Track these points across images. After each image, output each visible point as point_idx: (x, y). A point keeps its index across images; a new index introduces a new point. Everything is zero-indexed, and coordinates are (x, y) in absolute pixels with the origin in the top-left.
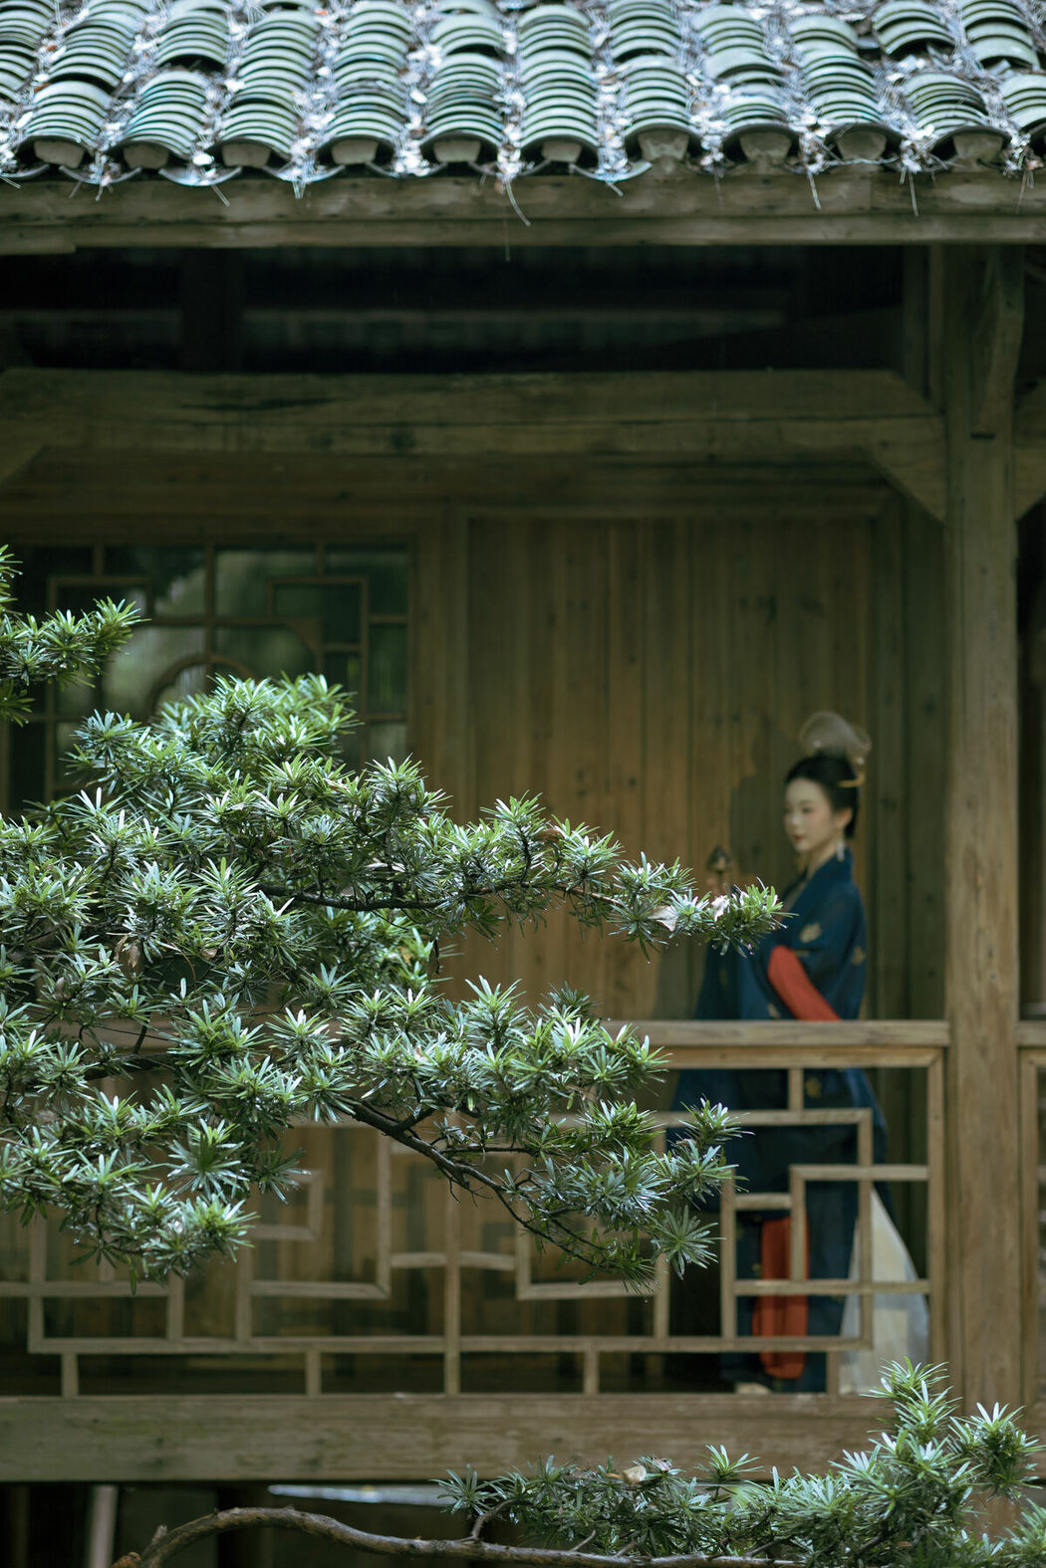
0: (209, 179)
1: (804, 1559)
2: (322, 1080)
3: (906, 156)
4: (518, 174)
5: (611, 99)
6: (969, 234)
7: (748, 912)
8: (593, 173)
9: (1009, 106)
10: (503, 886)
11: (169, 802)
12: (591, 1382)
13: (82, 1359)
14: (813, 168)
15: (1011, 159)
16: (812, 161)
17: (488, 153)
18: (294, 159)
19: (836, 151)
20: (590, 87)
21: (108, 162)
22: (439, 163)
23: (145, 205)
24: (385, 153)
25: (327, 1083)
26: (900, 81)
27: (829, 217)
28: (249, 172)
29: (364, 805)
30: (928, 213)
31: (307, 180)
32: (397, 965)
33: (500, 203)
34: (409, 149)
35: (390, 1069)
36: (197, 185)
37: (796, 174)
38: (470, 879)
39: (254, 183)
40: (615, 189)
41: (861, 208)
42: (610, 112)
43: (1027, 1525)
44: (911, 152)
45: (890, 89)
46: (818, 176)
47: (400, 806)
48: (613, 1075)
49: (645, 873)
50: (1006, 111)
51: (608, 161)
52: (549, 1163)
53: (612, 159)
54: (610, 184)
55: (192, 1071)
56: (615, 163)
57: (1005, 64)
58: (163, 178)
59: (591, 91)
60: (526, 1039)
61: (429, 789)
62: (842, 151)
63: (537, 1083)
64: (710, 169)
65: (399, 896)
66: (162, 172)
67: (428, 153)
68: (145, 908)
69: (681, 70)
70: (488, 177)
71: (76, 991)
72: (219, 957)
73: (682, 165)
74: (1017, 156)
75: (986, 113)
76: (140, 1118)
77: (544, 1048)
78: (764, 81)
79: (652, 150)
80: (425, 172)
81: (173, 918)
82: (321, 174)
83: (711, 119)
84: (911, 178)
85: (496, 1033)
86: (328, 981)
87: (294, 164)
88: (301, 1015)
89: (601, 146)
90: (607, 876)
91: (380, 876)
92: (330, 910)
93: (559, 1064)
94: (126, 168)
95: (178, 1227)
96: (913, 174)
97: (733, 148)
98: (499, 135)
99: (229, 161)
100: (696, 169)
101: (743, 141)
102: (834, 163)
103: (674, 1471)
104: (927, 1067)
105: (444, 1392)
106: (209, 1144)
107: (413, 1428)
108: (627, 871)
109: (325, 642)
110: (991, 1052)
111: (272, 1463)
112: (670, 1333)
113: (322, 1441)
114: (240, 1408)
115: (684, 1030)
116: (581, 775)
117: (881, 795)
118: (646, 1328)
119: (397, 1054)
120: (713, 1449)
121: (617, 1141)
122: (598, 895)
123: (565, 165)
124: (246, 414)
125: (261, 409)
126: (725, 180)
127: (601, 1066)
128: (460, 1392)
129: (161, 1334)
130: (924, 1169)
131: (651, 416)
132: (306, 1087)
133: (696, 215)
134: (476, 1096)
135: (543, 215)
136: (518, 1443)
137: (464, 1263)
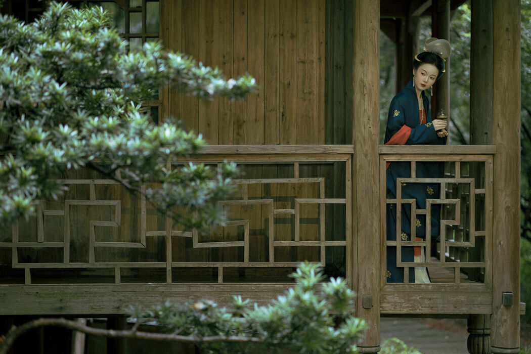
1: (263, 338)
2: (72, 152)
10: (149, 78)
11: (29, 50)
12: (220, 278)
13: (32, 270)
25: (74, 153)
35: (99, 147)
43: (348, 325)
47: (110, 48)
48: (186, 150)
49: (203, 70)
55: (21, 149)
65: (112, 82)
72: (38, 107)
77: (157, 137)
85: (140, 134)
86: (81, 115)
88: (66, 127)
90: (187, 74)
91: (105, 76)
93: (162, 145)
103: (214, 305)
104: (345, 162)
105: (166, 282)
106: (24, 176)
107: (155, 295)
108: (194, 70)
109: (129, 7)
110: (369, 156)
111: (103, 308)
112: (250, 261)
113: (121, 300)
114: (91, 288)
115: (254, 148)
116: (224, 57)
117: (335, 64)
118: (241, 259)
119: (102, 142)
120: (235, 298)
121: (195, 178)
122: (185, 81)
127: (181, 145)
128: (172, 282)
129: (62, 261)
130: (344, 200)
132: (65, 155)
134: (131, 157)
136: (193, 301)
137: (173, 235)
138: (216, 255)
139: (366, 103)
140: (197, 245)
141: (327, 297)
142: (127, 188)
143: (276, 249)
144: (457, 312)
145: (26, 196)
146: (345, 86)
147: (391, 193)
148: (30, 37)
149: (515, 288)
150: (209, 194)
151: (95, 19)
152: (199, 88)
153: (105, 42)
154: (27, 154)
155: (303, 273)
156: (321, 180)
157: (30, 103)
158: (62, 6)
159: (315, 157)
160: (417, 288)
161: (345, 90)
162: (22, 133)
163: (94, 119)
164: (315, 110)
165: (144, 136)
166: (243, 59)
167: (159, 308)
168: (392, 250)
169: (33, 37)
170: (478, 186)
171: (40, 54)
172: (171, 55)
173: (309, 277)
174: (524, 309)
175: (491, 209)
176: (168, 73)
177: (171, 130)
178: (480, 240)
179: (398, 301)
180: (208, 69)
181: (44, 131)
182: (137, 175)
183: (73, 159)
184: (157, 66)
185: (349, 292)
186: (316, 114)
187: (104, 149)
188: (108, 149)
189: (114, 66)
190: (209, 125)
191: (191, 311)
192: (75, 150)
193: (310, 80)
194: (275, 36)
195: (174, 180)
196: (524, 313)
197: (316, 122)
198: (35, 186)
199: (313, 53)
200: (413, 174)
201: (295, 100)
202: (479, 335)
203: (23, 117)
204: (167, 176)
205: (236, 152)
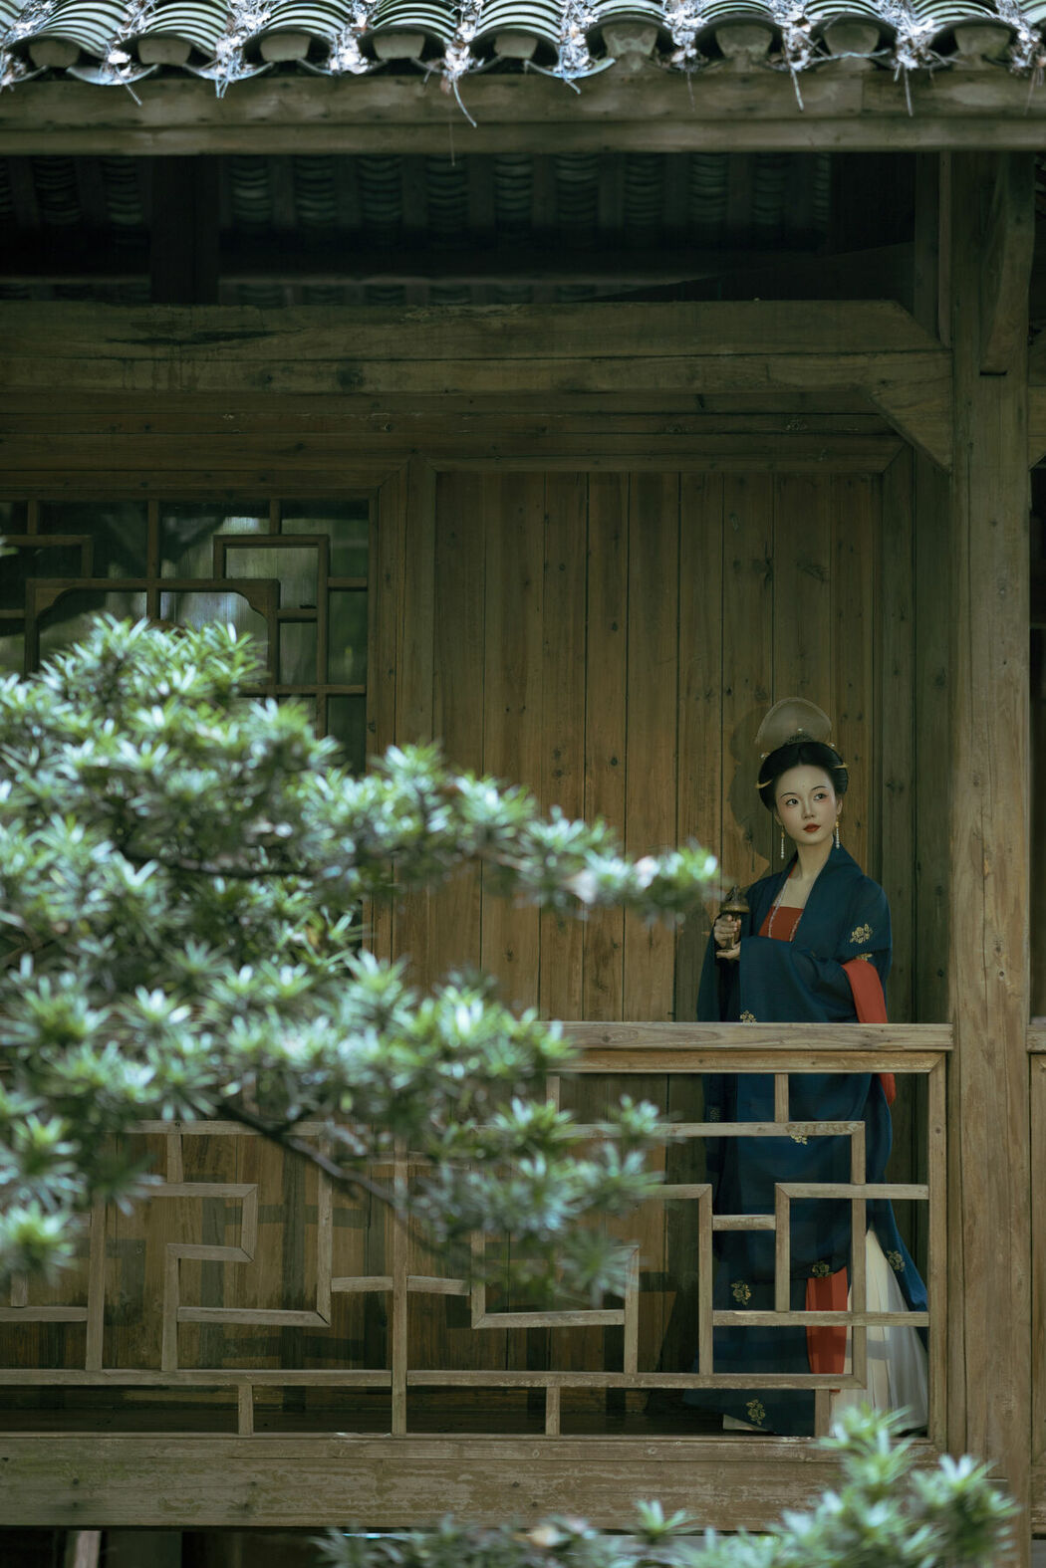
0: (123, 77)
2: (176, 1072)
3: (901, 52)
4: (465, 71)
6: (972, 139)
7: (678, 880)
8: (551, 70)
10: (400, 848)
11: (33, 758)
12: (552, 1421)
14: (797, 66)
15: (1020, 55)
16: (797, 58)
17: (434, 49)
18: (219, 57)
19: (823, 45)
21: (13, 60)
22: (378, 59)
23: (53, 106)
24: (320, 50)
25: (182, 1076)
27: (815, 120)
28: (167, 70)
29: (244, 758)
30: (925, 115)
31: (231, 78)
32: (301, 947)
33: (448, 105)
34: (347, 47)
35: (257, 1060)
36: (109, 84)
37: (778, 72)
39: (174, 82)
40: (574, 86)
41: (851, 111)
42: (577, 10)
44: (907, 47)
46: (803, 74)
47: (284, 760)
48: (514, 1070)
49: (561, 832)
51: (569, 59)
52: (448, 1173)
53: (574, 56)
54: (569, 82)
55: (27, 1062)
56: (577, 60)
58: (72, 78)
60: (411, 1026)
61: (318, 736)
62: (830, 46)
63: (424, 1078)
64: (682, 66)
65: (284, 860)
66: (70, 70)
67: (367, 49)
70: (433, 74)
73: (651, 62)
74: (1026, 52)
75: (996, 12)
77: (431, 1033)
79: (616, 45)
80: (363, 70)
81: (15, 886)
82: (249, 71)
83: (687, 17)
84: (906, 75)
85: (379, 1019)
86: (196, 958)
87: (220, 62)
88: (158, 996)
89: (562, 43)
90: (515, 840)
91: (266, 840)
93: (448, 1055)
94: (30, 68)
96: (908, 70)
97: (707, 42)
98: (452, 34)
99: (145, 58)
100: (666, 66)
101: (720, 35)
102: (821, 59)
103: (590, 1535)
104: (928, 1074)
105: (390, 1431)
106: (36, 1146)
107: (356, 1471)
108: (537, 830)
109: (279, 606)
110: (999, 1058)
111: (199, 1507)
112: (641, 1369)
113: (254, 1484)
114: (165, 1448)
115: (655, 1030)
116: (557, 754)
117: (886, 779)
118: (615, 1363)
119: (265, 1042)
120: (643, 1506)
121: (531, 1147)
122: (507, 860)
123: (519, 61)
124: (177, 349)
125: (195, 343)
126: (696, 78)
127: (502, 1056)
128: (409, 1430)
129: (80, 1364)
130: (924, 1188)
131: (625, 353)
132: (157, 1081)
133: (667, 118)
134: (354, 1091)
135: (493, 117)
136: (471, 1488)
137: (412, 1287)
138: (539, 1350)
139: (990, 901)
140: (483, 1320)
141: (929, 1515)
142: (328, 1175)
145: (45, 1211)
146: (915, 841)
148: (37, 717)
150: (577, 1200)
151: (216, 662)
152: (551, 883)
153: (268, 743)
154: (45, 1077)
155: (854, 1435)
156: (855, 1128)
157: (46, 921)
158: (131, 628)
159: (838, 1060)
161: (915, 856)
162: (29, 1013)
163: (238, 971)
165: (392, 1029)
167: (418, 1537)
169: (49, 722)
171: (73, 774)
172: (465, 784)
173: (874, 1451)
176: (457, 834)
177: (470, 1010)
180: (578, 827)
181: (94, 1007)
182: (361, 1138)
183: (180, 1093)
184: (425, 814)
185: (997, 1502)
187: (269, 1062)
188: (281, 1066)
189: (292, 813)
190: (510, 954)
191: (521, 1551)
192: (185, 1067)
195: (465, 1154)
198: (70, 1176)
203: (27, 964)
204: (448, 1139)
205: (604, 1044)
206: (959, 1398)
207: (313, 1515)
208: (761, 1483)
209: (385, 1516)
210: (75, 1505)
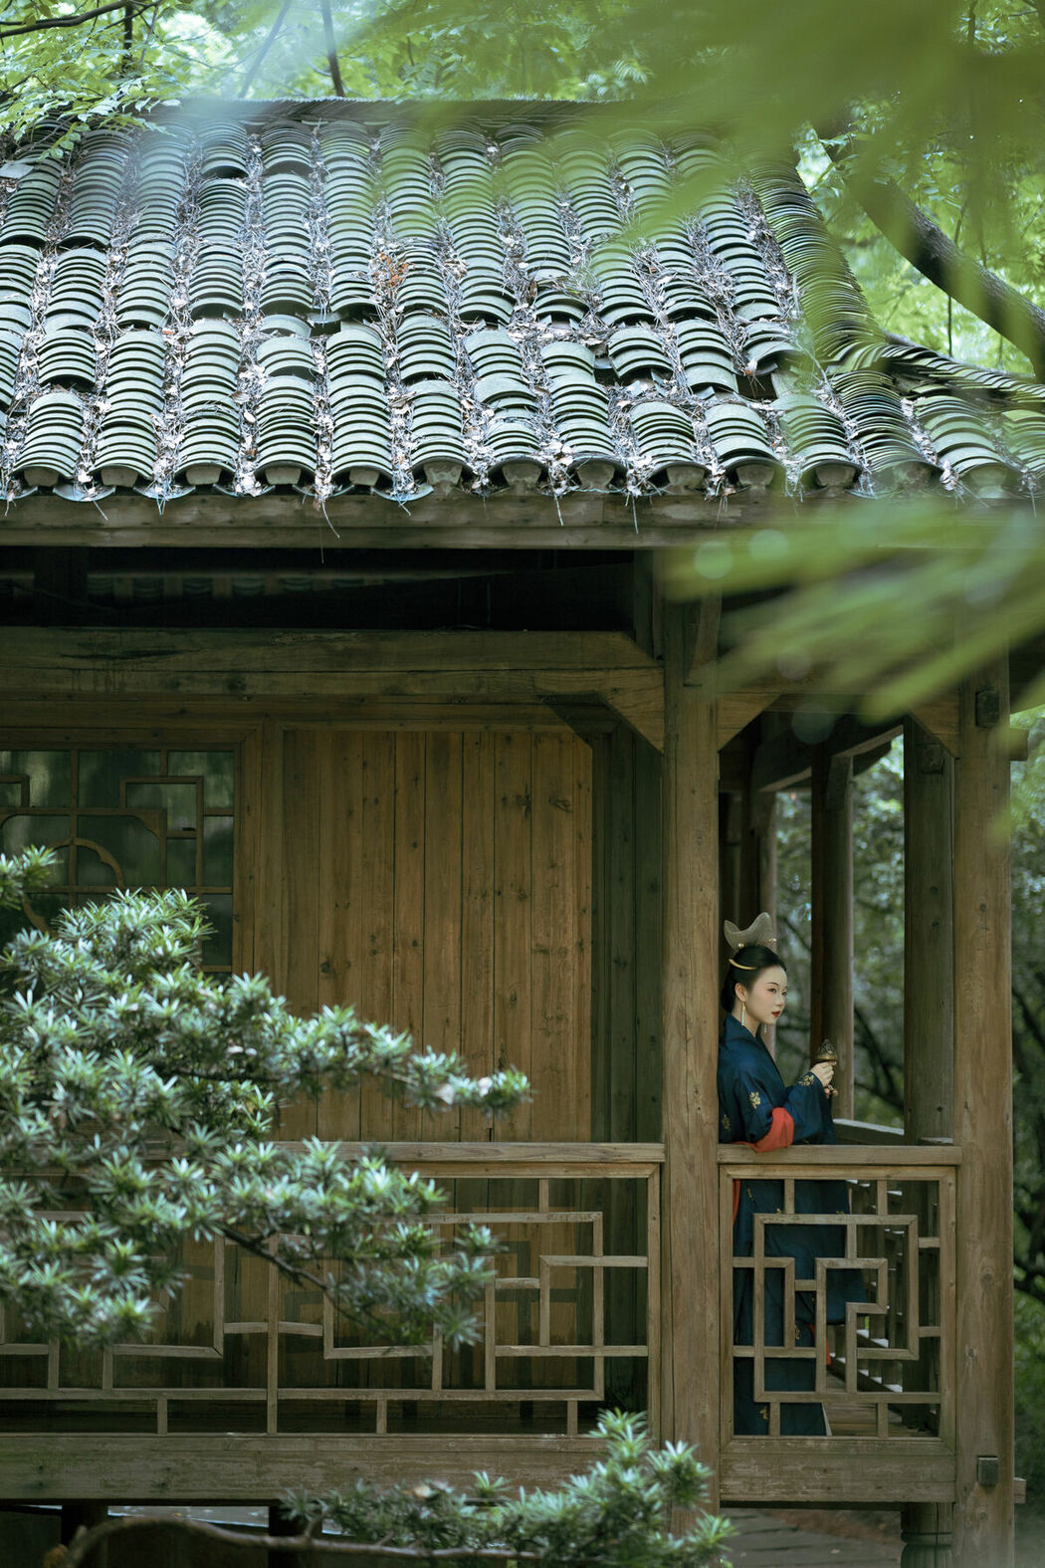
0: (92, 495)
1: (542, 1552)
2: (200, 1211)
3: (630, 482)
4: (330, 495)
5: (400, 422)
6: (679, 542)
7: (504, 1091)
8: (388, 494)
9: (712, 433)
10: (328, 1068)
12: (381, 1424)
14: (558, 491)
15: (710, 486)
16: (558, 486)
17: (307, 477)
18: (155, 479)
19: (576, 478)
20: (385, 411)
21: (11, 479)
22: (269, 485)
23: (41, 515)
24: (227, 477)
25: (204, 1213)
26: (628, 408)
27: (570, 528)
28: (122, 491)
29: (227, 1008)
30: (646, 526)
31: (167, 497)
32: (243, 1114)
33: (316, 516)
34: (245, 471)
35: (248, 1202)
36: (81, 499)
37: (545, 496)
38: (305, 1062)
39: (126, 498)
40: (405, 507)
41: (595, 522)
42: (400, 435)
43: (700, 1528)
44: (634, 480)
45: (620, 415)
46: (562, 499)
47: (252, 1008)
48: (407, 1208)
49: (431, 1061)
50: (710, 438)
51: (399, 485)
52: (361, 1269)
53: (403, 483)
54: (401, 503)
55: (109, 1204)
56: (405, 486)
57: (711, 390)
58: (54, 495)
59: (385, 415)
60: (346, 1185)
61: (275, 995)
62: (581, 479)
63: (355, 1215)
64: (479, 492)
65: (255, 1072)
66: (54, 490)
67: (261, 477)
68: (69, 1085)
69: (456, 395)
70: (308, 496)
71: (22, 1145)
72: (122, 1120)
73: (457, 488)
74: (715, 484)
75: (694, 440)
76: (71, 1237)
77: (359, 1191)
78: (521, 407)
79: (434, 476)
80: (258, 493)
81: (92, 1093)
82: (178, 493)
83: (480, 443)
84: (633, 501)
85: (325, 1178)
86: (201, 1135)
87: (156, 483)
88: (184, 1163)
89: (395, 469)
90: (403, 1064)
91: (238, 1057)
92: (196, 1079)
93: (370, 1202)
94: (25, 486)
95: (102, 1316)
96: (635, 499)
97: (497, 475)
98: (314, 456)
99: (106, 482)
100: (468, 492)
101: (505, 470)
102: (573, 488)
103: (449, 1490)
104: (647, 1179)
105: (266, 1431)
106: (120, 1256)
107: (242, 1459)
108: (417, 1059)
109: (167, 828)
110: (697, 1167)
111: (129, 1486)
112: (444, 1387)
113: (169, 1469)
114: (104, 1443)
115: (455, 1149)
116: (373, 938)
117: (614, 955)
118: (426, 1383)
119: (253, 1192)
121: (410, 1252)
122: (397, 1076)
123: (367, 488)
124: (111, 662)
125: (123, 658)
126: (490, 500)
127: (400, 1202)
128: (278, 1431)
129: (43, 1385)
130: (645, 1259)
131: (432, 667)
132: (189, 1215)
133: (468, 526)
134: (311, 1223)
135: (348, 524)
136: (324, 1472)
137: (281, 1330)
139: (691, 1059)
140: (332, 1353)
141: (659, 1476)
143: (500, 1362)
144: (882, 1498)
145: (136, 1298)
147: (742, 1244)
148: (80, 971)
149: (1004, 1446)
150: (443, 1287)
152: (426, 1092)
153: (243, 1000)
154: (120, 1214)
155: (611, 1430)
156: (596, 1217)
157: (109, 1113)
159: (583, 1169)
160: (799, 1446)
161: (635, 1013)
164: (570, 1054)
165: (333, 1186)
166: (415, 943)
168: (744, 1367)
169: (89, 975)
170: (923, 1232)
171: (118, 1017)
172: (372, 1029)
173: (624, 1439)
174: (1022, 1490)
175: (952, 1281)
176: (365, 1060)
178: (930, 1346)
179: (758, 1474)
180: (442, 1057)
181: (145, 1169)
183: (203, 1223)
184: (345, 1046)
185: (699, 1469)
186: (571, 1063)
187: (256, 1204)
188: (264, 1207)
189: (258, 1042)
192: (205, 1208)
193: (560, 990)
194: (484, 896)
195: (369, 1257)
196: (1022, 1500)
197: (572, 1083)
198: (141, 1275)
199: (565, 932)
200: (790, 1205)
201: (526, 1034)
202: (927, 1547)
205: (417, 1158)
206: (669, 1406)
207: (210, 1491)
208: (528, 1467)
209: (262, 1491)
210: (41, 1484)
